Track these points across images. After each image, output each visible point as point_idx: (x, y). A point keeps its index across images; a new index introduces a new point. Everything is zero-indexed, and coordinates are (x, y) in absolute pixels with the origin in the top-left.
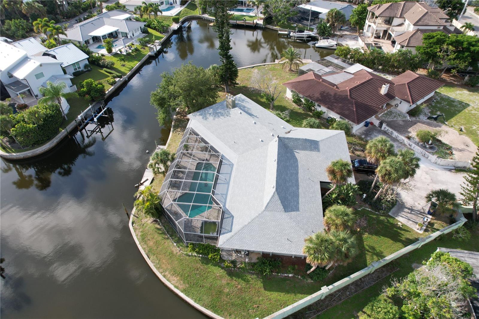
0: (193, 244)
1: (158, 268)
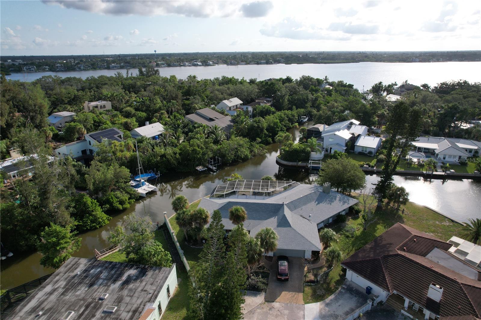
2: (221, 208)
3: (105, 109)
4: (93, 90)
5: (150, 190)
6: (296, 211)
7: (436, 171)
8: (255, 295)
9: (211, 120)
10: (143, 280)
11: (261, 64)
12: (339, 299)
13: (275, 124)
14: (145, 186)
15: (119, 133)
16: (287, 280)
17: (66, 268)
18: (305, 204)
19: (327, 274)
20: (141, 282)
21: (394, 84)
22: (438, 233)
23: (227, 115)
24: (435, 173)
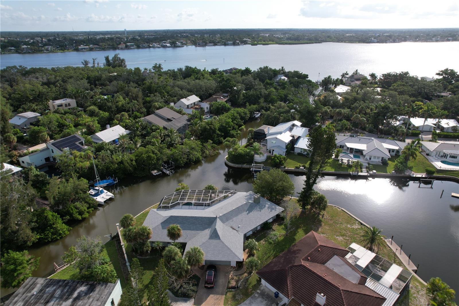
2: (164, 221)
3: (69, 107)
4: (59, 83)
5: (108, 198)
6: (227, 223)
7: (362, 172)
8: (186, 301)
9: (169, 120)
10: (90, 297)
11: (228, 45)
12: (252, 302)
13: (228, 123)
14: (104, 194)
15: (80, 140)
16: (212, 288)
17: (24, 289)
18: (237, 215)
19: (247, 280)
20: (89, 298)
21: (345, 74)
22: (346, 236)
23: (184, 114)
24: (360, 174)
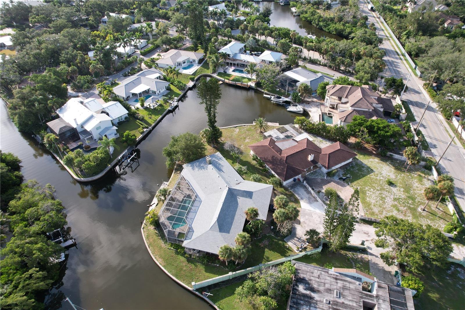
0: (172, 243)
1: (153, 254)
12: (298, 193)
20: (311, 280)
